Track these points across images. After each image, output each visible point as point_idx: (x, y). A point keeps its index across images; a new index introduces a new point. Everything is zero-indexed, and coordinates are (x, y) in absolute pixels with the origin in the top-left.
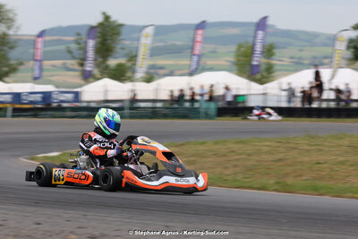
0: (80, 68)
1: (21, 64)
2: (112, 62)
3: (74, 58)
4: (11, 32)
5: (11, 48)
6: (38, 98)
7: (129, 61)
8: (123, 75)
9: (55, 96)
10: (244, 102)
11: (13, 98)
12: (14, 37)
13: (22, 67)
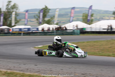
0: (36, 21)
2: (46, 19)
3: (35, 18)
4: (17, 11)
5: (17, 16)
7: (51, 19)
8: (49, 23)
9: (31, 29)
10: (85, 30)
11: (19, 30)
12: (18, 13)
13: (20, 21)
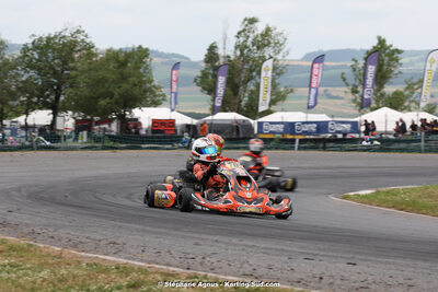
0: (351, 96)
1: (292, 91)
2: (389, 89)
3: (347, 85)
5: (278, 74)
6: (313, 128)
8: (401, 105)
11: (285, 128)
13: (290, 96)
